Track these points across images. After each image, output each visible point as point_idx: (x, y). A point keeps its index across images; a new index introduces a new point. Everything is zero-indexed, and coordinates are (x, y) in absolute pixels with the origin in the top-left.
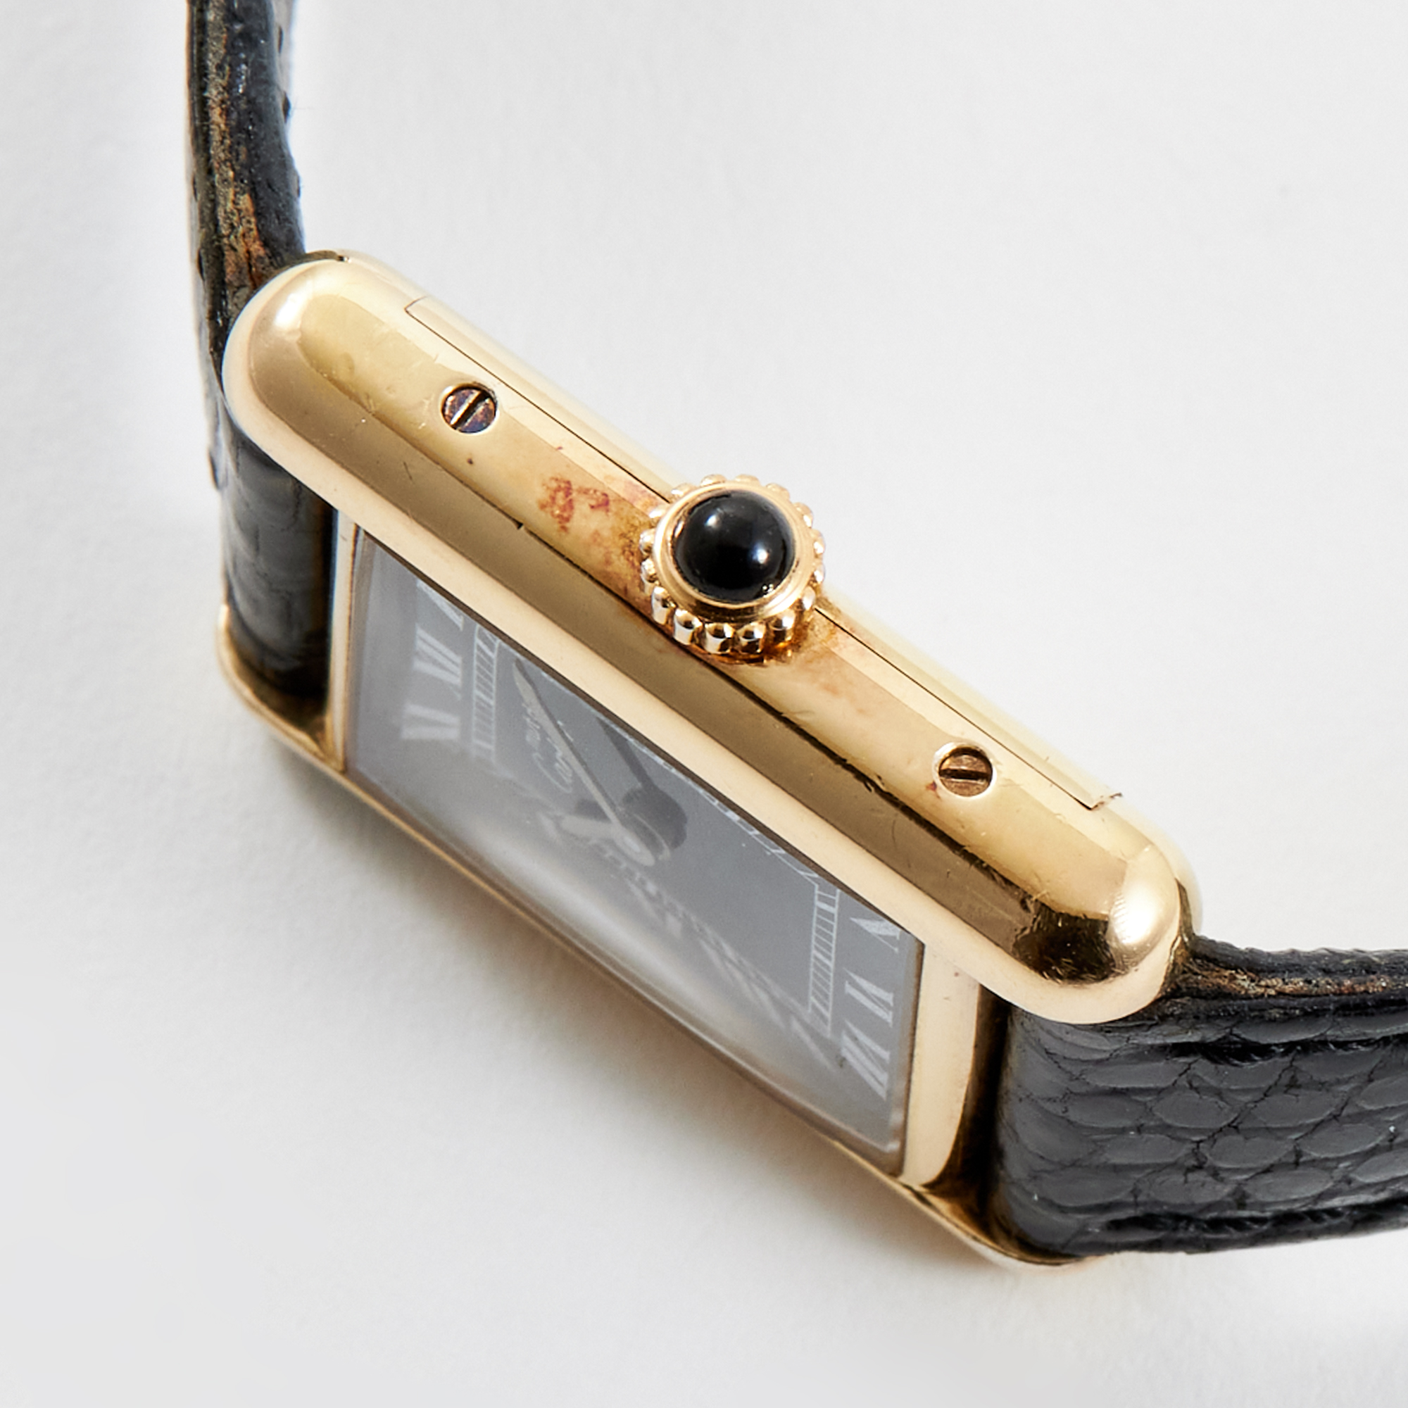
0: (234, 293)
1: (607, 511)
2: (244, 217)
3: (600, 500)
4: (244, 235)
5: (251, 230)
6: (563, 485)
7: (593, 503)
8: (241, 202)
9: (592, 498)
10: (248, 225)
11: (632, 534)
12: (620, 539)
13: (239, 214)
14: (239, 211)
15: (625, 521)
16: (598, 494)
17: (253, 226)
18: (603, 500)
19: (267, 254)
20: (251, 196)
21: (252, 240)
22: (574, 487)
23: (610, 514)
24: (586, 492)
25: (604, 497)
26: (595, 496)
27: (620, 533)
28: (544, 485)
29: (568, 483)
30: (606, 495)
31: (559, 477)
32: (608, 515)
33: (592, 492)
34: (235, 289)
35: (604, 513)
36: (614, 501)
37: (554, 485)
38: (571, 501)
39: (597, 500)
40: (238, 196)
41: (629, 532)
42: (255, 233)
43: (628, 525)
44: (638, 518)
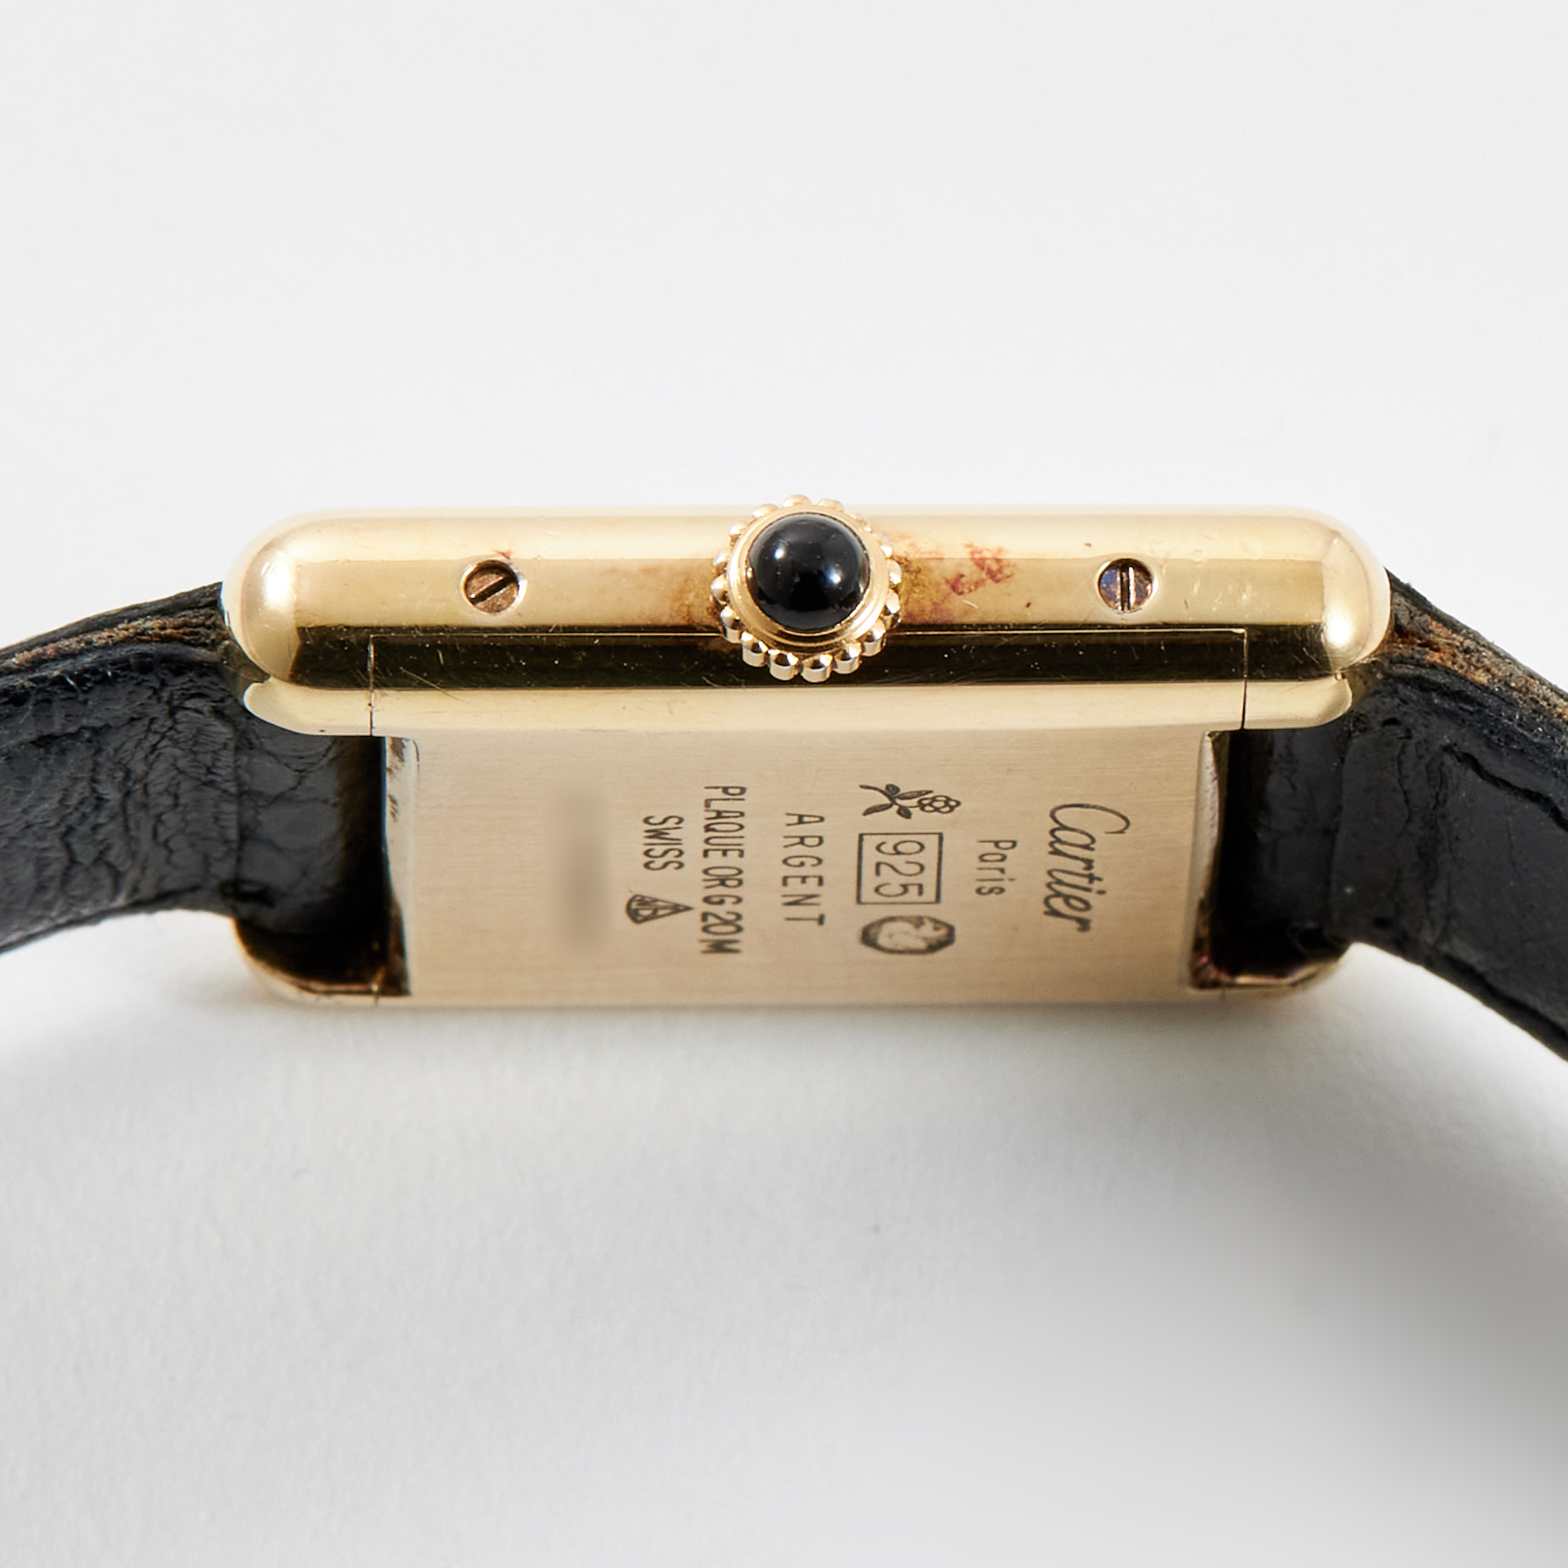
0: (1411, 612)
1: (947, 582)
2: (1469, 667)
3: (960, 586)
4: (1454, 655)
5: (1454, 663)
6: (999, 576)
7: (964, 580)
8: (1483, 675)
9: (967, 583)
10: (1458, 664)
11: (913, 578)
12: (918, 568)
13: (1475, 667)
14: (1477, 668)
15: (927, 584)
16: (966, 591)
17: (1456, 667)
18: (958, 588)
19: (1424, 660)
20: (1483, 685)
21: (1445, 658)
22: (989, 581)
23: (943, 581)
24: (977, 584)
25: (960, 590)
26: (967, 586)
27: (922, 572)
28: (1014, 566)
29: (998, 581)
30: (961, 593)
31: (1008, 580)
32: (944, 578)
33: (973, 587)
34: (1412, 615)
35: (949, 578)
36: (949, 594)
37: (1007, 571)
38: (983, 568)
39: (963, 584)
40: (1490, 676)
41: (916, 578)
42: (1449, 664)
43: (921, 582)
44: (919, 594)
